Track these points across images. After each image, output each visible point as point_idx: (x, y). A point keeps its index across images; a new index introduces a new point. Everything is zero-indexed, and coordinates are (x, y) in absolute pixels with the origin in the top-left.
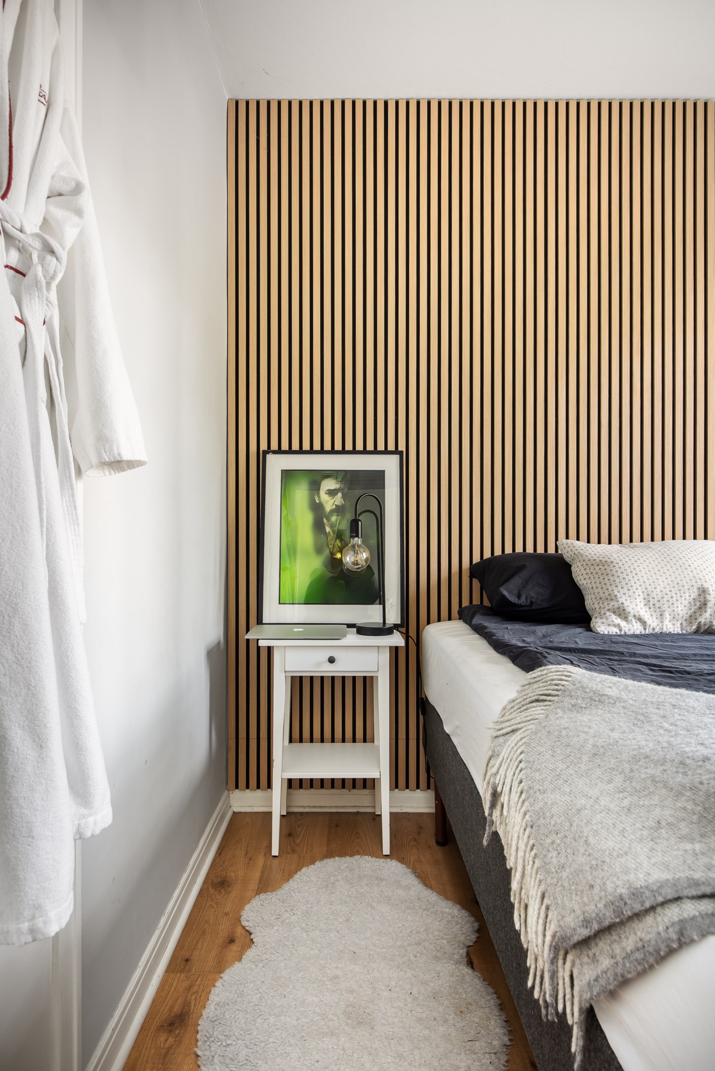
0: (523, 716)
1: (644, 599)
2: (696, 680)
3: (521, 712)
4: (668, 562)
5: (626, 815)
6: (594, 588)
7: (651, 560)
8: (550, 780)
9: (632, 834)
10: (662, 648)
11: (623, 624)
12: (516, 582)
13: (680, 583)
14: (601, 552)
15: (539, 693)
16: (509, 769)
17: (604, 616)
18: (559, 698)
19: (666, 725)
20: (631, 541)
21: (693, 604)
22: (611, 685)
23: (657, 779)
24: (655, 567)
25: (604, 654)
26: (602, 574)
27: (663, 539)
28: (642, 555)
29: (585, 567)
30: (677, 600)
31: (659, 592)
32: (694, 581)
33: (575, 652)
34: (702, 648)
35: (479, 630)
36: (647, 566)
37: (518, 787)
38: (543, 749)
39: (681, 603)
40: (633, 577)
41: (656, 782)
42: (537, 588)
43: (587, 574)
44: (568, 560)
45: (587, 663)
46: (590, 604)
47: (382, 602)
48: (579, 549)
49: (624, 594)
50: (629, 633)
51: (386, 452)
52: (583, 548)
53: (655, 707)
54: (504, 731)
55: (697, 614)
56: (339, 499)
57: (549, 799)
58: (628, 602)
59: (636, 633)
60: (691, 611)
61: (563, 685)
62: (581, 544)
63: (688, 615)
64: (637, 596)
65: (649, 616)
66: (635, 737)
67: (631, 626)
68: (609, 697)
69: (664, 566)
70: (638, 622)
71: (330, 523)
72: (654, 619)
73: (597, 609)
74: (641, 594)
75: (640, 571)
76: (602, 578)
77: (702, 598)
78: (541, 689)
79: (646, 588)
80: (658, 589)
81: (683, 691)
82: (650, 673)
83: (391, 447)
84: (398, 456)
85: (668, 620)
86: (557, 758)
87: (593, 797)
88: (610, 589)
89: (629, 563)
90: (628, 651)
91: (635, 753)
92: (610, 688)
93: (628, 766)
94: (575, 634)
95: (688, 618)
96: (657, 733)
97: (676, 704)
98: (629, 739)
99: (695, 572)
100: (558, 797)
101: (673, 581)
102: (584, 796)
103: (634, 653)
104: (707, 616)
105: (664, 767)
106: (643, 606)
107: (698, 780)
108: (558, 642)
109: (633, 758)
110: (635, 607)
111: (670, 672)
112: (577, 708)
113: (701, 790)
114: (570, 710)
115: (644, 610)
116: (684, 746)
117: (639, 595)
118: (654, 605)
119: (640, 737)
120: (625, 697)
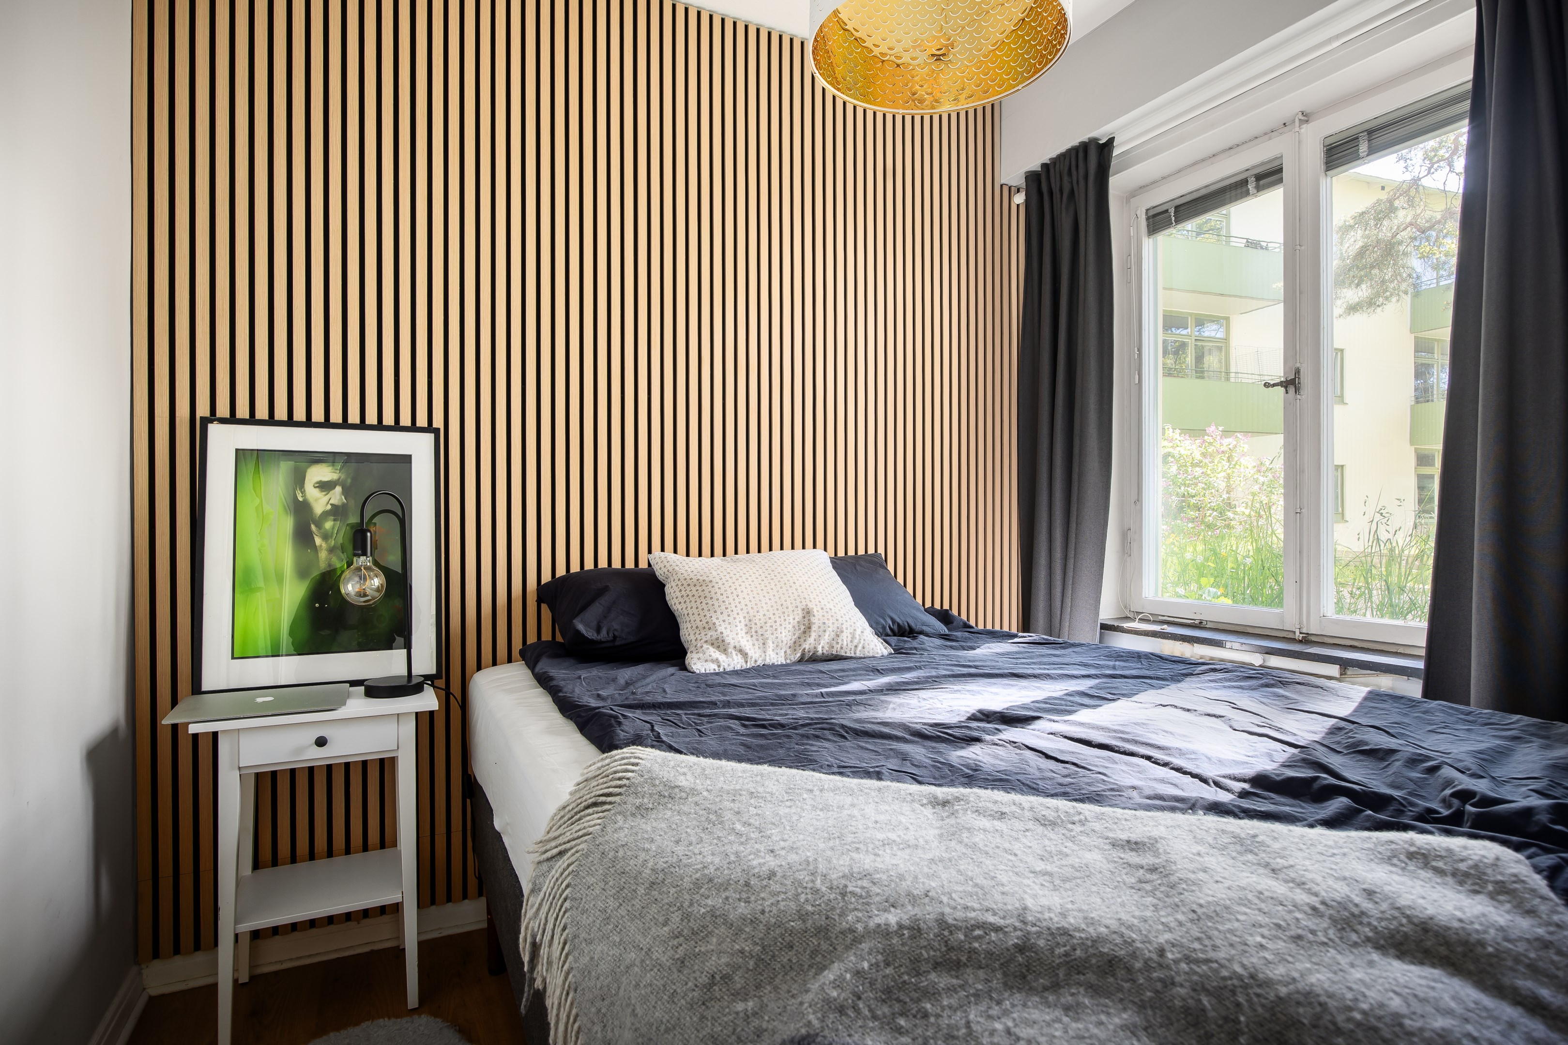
0: (574, 831)
1: (746, 625)
2: (789, 737)
3: (572, 824)
4: (772, 579)
5: (679, 971)
6: (690, 615)
7: (753, 576)
8: (598, 926)
9: (683, 998)
10: (761, 689)
11: (722, 658)
12: (596, 610)
13: (784, 603)
15: (598, 793)
16: (552, 911)
17: (701, 650)
18: (622, 797)
19: (738, 826)
20: (736, 553)
21: (797, 628)
22: (685, 770)
23: (718, 913)
24: (758, 586)
25: (695, 707)
26: (700, 597)
27: (771, 549)
28: (748, 568)
29: (680, 588)
30: (781, 625)
31: (761, 617)
32: (798, 601)
33: (660, 708)
35: (544, 681)
36: (750, 585)
37: (561, 935)
38: (592, 880)
39: (785, 628)
40: (734, 600)
41: (716, 918)
42: (621, 617)
43: (682, 596)
44: (661, 578)
46: (685, 635)
47: (408, 646)
48: (674, 564)
49: (724, 621)
50: (728, 669)
51: (414, 428)
52: (680, 563)
53: (730, 799)
54: (549, 854)
55: (802, 640)
56: (337, 496)
57: (596, 953)
58: (728, 630)
59: (735, 670)
60: (796, 636)
61: (628, 779)
62: (680, 558)
63: (792, 642)
64: (738, 623)
65: (751, 646)
66: (702, 850)
67: (730, 659)
68: (681, 789)
69: (767, 584)
70: (739, 655)
71: (322, 531)
72: (757, 650)
73: (693, 641)
74: (743, 620)
75: (742, 592)
76: (699, 602)
77: (806, 620)
78: (599, 787)
79: (748, 613)
80: (761, 613)
81: (765, 768)
82: (742, 730)
83: (422, 421)
84: (432, 435)
85: (771, 649)
86: (609, 892)
87: (644, 948)
88: (708, 615)
89: (731, 581)
90: (722, 698)
91: (698, 875)
92: (685, 774)
93: (687, 897)
94: (666, 678)
95: (792, 644)
96: (726, 841)
97: (753, 790)
98: (695, 854)
99: (800, 591)
100: (606, 949)
101: (776, 602)
102: (634, 947)
103: (729, 702)
104: (811, 640)
105: (727, 894)
106: (744, 635)
107: (760, 907)
108: (642, 694)
109: (695, 884)
110: (734, 636)
111: (764, 726)
112: (641, 811)
113: (761, 922)
114: (633, 815)
115: (745, 640)
116: (752, 857)
117: (740, 622)
118: (756, 632)
119: (707, 849)
120: (699, 787)
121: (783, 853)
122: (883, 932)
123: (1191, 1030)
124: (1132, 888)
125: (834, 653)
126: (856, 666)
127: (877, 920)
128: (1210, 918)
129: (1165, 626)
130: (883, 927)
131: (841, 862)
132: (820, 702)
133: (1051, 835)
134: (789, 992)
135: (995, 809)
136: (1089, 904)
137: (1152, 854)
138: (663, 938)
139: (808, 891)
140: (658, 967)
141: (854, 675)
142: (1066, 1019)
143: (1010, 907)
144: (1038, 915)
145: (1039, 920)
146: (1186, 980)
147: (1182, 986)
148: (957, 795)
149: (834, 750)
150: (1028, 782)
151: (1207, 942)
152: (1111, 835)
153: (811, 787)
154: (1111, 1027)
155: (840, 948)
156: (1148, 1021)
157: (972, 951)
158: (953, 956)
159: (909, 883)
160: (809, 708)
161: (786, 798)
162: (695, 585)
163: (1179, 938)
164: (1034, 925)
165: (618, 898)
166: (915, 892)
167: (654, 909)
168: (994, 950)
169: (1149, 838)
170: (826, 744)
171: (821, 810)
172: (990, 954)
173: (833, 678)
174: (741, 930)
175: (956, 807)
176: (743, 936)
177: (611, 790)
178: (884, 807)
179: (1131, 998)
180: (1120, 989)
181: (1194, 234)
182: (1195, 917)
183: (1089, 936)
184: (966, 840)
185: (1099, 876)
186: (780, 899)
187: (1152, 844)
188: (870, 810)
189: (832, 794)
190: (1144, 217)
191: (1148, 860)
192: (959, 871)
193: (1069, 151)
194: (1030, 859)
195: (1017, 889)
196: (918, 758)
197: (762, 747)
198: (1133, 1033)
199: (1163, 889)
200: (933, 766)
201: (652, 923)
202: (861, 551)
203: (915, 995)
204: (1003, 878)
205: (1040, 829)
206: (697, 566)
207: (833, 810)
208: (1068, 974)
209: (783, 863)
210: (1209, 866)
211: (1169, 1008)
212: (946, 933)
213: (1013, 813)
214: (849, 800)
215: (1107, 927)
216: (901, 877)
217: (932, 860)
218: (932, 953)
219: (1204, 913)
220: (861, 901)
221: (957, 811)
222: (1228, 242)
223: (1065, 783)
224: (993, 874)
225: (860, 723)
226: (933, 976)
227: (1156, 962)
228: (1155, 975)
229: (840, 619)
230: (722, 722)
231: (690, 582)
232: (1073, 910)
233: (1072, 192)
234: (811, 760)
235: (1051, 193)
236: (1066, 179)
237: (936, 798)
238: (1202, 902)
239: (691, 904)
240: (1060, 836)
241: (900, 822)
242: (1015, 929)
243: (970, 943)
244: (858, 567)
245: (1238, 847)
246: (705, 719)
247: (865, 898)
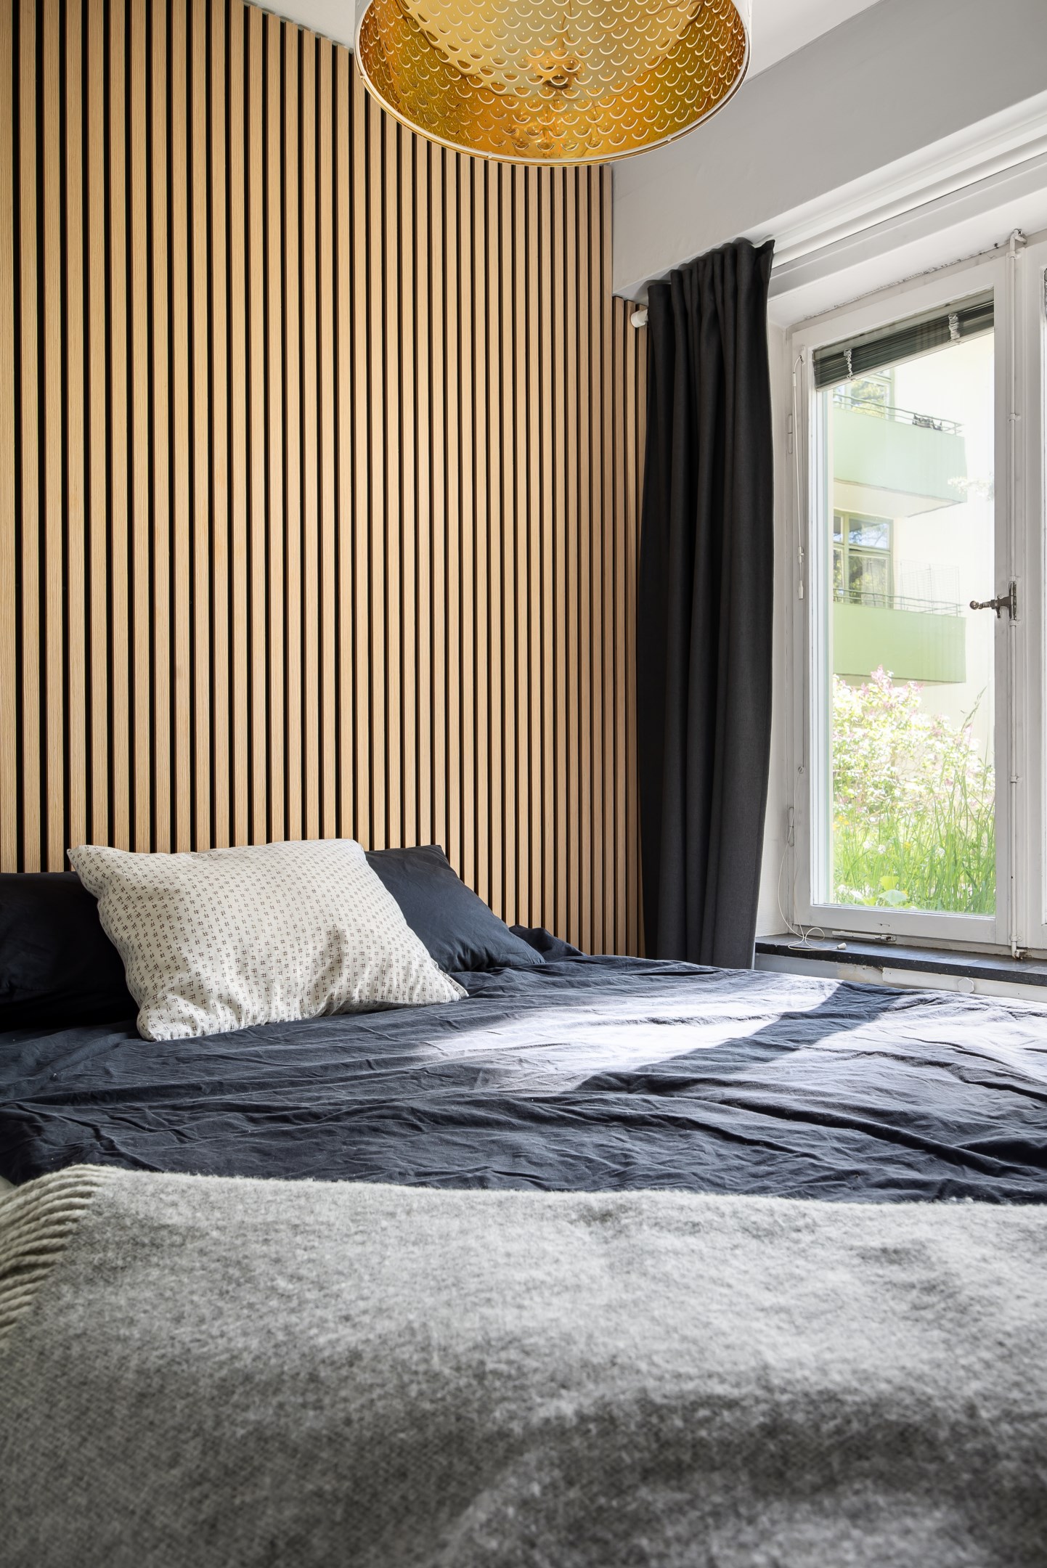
1: (238, 961)
2: (330, 1133)
4: (278, 886)
5: (209, 1543)
6: (144, 947)
7: (248, 882)
8: (42, 1481)
10: (269, 1061)
11: (199, 1014)
13: (299, 924)
14: (157, 872)
15: (21, 1249)
17: (164, 1003)
18: (66, 1253)
19: (282, 1283)
20: (213, 845)
21: (320, 962)
22: (175, 1197)
23: (268, 1433)
24: (256, 897)
25: (163, 1096)
26: (159, 917)
27: (269, 840)
28: (233, 873)
29: (126, 903)
30: (294, 958)
31: (263, 946)
32: (321, 920)
33: (104, 1100)
34: (336, 1050)
36: (242, 895)
38: (25, 1402)
39: (301, 963)
40: (217, 920)
41: (266, 1441)
42: (23, 953)
43: (129, 917)
44: (90, 888)
45: (129, 1128)
46: (135, 980)
48: (114, 865)
49: (201, 955)
50: (210, 1032)
52: (121, 862)
53: (261, 1239)
55: (328, 981)
57: (41, 1529)
58: (209, 969)
59: (222, 1031)
60: (318, 975)
61: (75, 1220)
62: (118, 854)
63: (312, 984)
64: (224, 957)
65: (247, 994)
66: (225, 1328)
67: (213, 1017)
68: (172, 1230)
69: (271, 894)
70: (227, 1009)
72: (256, 999)
73: (150, 990)
74: (232, 952)
75: (230, 907)
76: (158, 924)
77: (334, 949)
78: (24, 1239)
79: (240, 940)
80: (262, 941)
82: (250, 1128)
85: (278, 998)
86: (59, 1420)
87: (138, 1510)
88: (175, 946)
89: (210, 890)
90: (207, 1079)
91: (224, 1372)
92: (174, 1204)
93: (208, 1411)
94: (105, 1051)
95: (312, 989)
96: (264, 1310)
97: (297, 1222)
98: (213, 1337)
99: (323, 903)
100: (61, 1521)
101: (285, 922)
102: (117, 1511)
103: (220, 1083)
104: (342, 981)
105: (280, 1398)
106: (234, 976)
107: (342, 1415)
108: (68, 1079)
109: (219, 1388)
110: (219, 978)
111: (285, 1119)
112: (105, 1273)
113: (347, 1439)
114: (90, 1281)
115: (236, 984)
116: (314, 1331)
117: (228, 955)
118: (254, 971)
119: (233, 1327)
120: (203, 1224)
121: (366, 1319)
122: (556, 1431)
123: (1032, 1522)
124: (906, 1318)
125: (379, 999)
126: (414, 1018)
127: (542, 1413)
128: (1025, 1352)
129: (843, 945)
130: (555, 1423)
131: (468, 1325)
132: (370, 1076)
133: (769, 1250)
134: (409, 1551)
135: (683, 1218)
136: (855, 1350)
137: (922, 1265)
138: (173, 1489)
139: (421, 1377)
140: (168, 1541)
141: (413, 1033)
142: (856, 1533)
143: (742, 1368)
144: (788, 1376)
145: (789, 1382)
146: (1013, 1449)
147: (1008, 1457)
148: (620, 1202)
149: (403, 1148)
150: (708, 1176)
151: (1029, 1388)
152: (857, 1243)
153: (391, 1209)
154: (923, 1535)
155: (487, 1466)
156: (972, 1518)
157: (699, 1444)
158: (670, 1455)
159: (582, 1346)
160: (353, 1086)
161: (353, 1230)
162: (151, 898)
163: (990, 1386)
164: (783, 1391)
165: (79, 1428)
166: (595, 1360)
167: (149, 1440)
168: (730, 1438)
169: (914, 1242)
170: (392, 1141)
171: (414, 1244)
172: (725, 1445)
173: (381, 1038)
174: (313, 1458)
175: (624, 1222)
176: (319, 1467)
177: (45, 1242)
178: (514, 1231)
179: (941, 1486)
180: (923, 1475)
181: (849, 401)
182: (1005, 1351)
183: (866, 1399)
184: (651, 1270)
185: (855, 1305)
186: (374, 1396)
187: (919, 1251)
188: (493, 1236)
189: (426, 1217)
190: (810, 360)
191: (917, 1274)
192: (653, 1319)
193: (713, 254)
194: (751, 1290)
195: (745, 1338)
196: (537, 1151)
197: (288, 1151)
198: (954, 1539)
199: (950, 1315)
200: (562, 1163)
201: (149, 1465)
202: (411, 843)
203: (621, 1527)
204: (722, 1323)
205: (754, 1244)
206: (152, 866)
207: (433, 1243)
208: (845, 1462)
209: (371, 1336)
210: (1002, 1275)
211: (996, 1493)
212: (654, 1420)
213: (710, 1223)
214: (455, 1224)
215: (889, 1381)
216: (568, 1339)
217: (609, 1307)
218: (637, 1455)
219: (1016, 1346)
220: (510, 1384)
221: (626, 1226)
222: (892, 416)
223: (760, 1173)
224: (704, 1319)
225: (438, 1104)
226: (644, 1492)
227: (966, 1426)
228: (969, 1446)
229: (387, 947)
230: (215, 1117)
231: (141, 893)
232: (832, 1361)
233: (715, 314)
234: (371, 1168)
235: (685, 314)
236: (707, 297)
237: (590, 1209)
238: (1009, 1328)
239: (218, 1423)
240: (784, 1251)
241: (545, 1253)
242: (758, 1401)
243: (693, 1432)
244: (408, 867)
245: (1030, 1244)
246: (186, 1114)
247: (517, 1380)
